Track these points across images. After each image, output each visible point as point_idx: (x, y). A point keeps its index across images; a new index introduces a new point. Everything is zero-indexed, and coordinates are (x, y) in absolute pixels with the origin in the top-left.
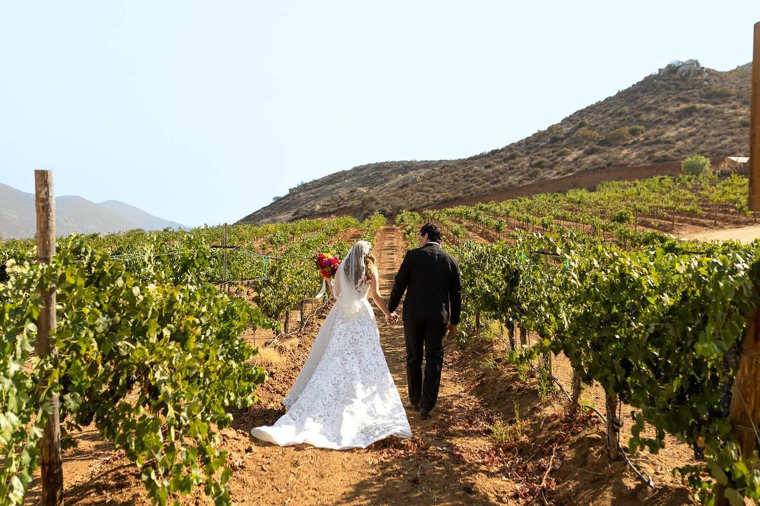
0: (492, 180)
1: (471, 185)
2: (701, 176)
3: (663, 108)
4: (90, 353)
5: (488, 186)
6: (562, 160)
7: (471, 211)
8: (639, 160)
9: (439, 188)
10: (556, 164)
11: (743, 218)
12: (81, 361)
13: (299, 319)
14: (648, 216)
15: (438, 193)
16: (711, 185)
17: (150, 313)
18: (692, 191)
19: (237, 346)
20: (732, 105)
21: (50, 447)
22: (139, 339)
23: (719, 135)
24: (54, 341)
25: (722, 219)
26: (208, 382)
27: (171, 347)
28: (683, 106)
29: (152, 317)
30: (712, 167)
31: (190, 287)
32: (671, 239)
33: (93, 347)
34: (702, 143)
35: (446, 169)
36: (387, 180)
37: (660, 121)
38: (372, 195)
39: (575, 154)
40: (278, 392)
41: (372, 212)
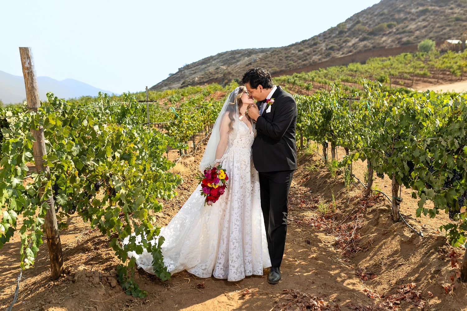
0: (303, 59)
1: (290, 62)
2: (430, 52)
3: (408, 10)
4: (70, 169)
5: (300, 63)
6: (345, 45)
7: (291, 78)
8: (393, 44)
9: (271, 64)
10: (341, 48)
11: (454, 78)
12: (65, 174)
13: (192, 146)
14: (398, 78)
15: (270, 68)
16: (436, 58)
17: (106, 142)
18: (424, 62)
19: (161, 162)
20: (450, 7)
21: (51, 228)
22: (101, 159)
23: (441, 27)
24: (46, 163)
25: (442, 79)
26: (146, 184)
27: (122, 164)
28: (421, 8)
29: (107, 145)
30: (436, 47)
31: (128, 126)
32: (412, 91)
33: (72, 165)
34: (431, 32)
35: (275, 52)
36: (238, 61)
37: (406, 19)
38: (230, 70)
39: (354, 41)
40: (185, 189)
41: (230, 81)
